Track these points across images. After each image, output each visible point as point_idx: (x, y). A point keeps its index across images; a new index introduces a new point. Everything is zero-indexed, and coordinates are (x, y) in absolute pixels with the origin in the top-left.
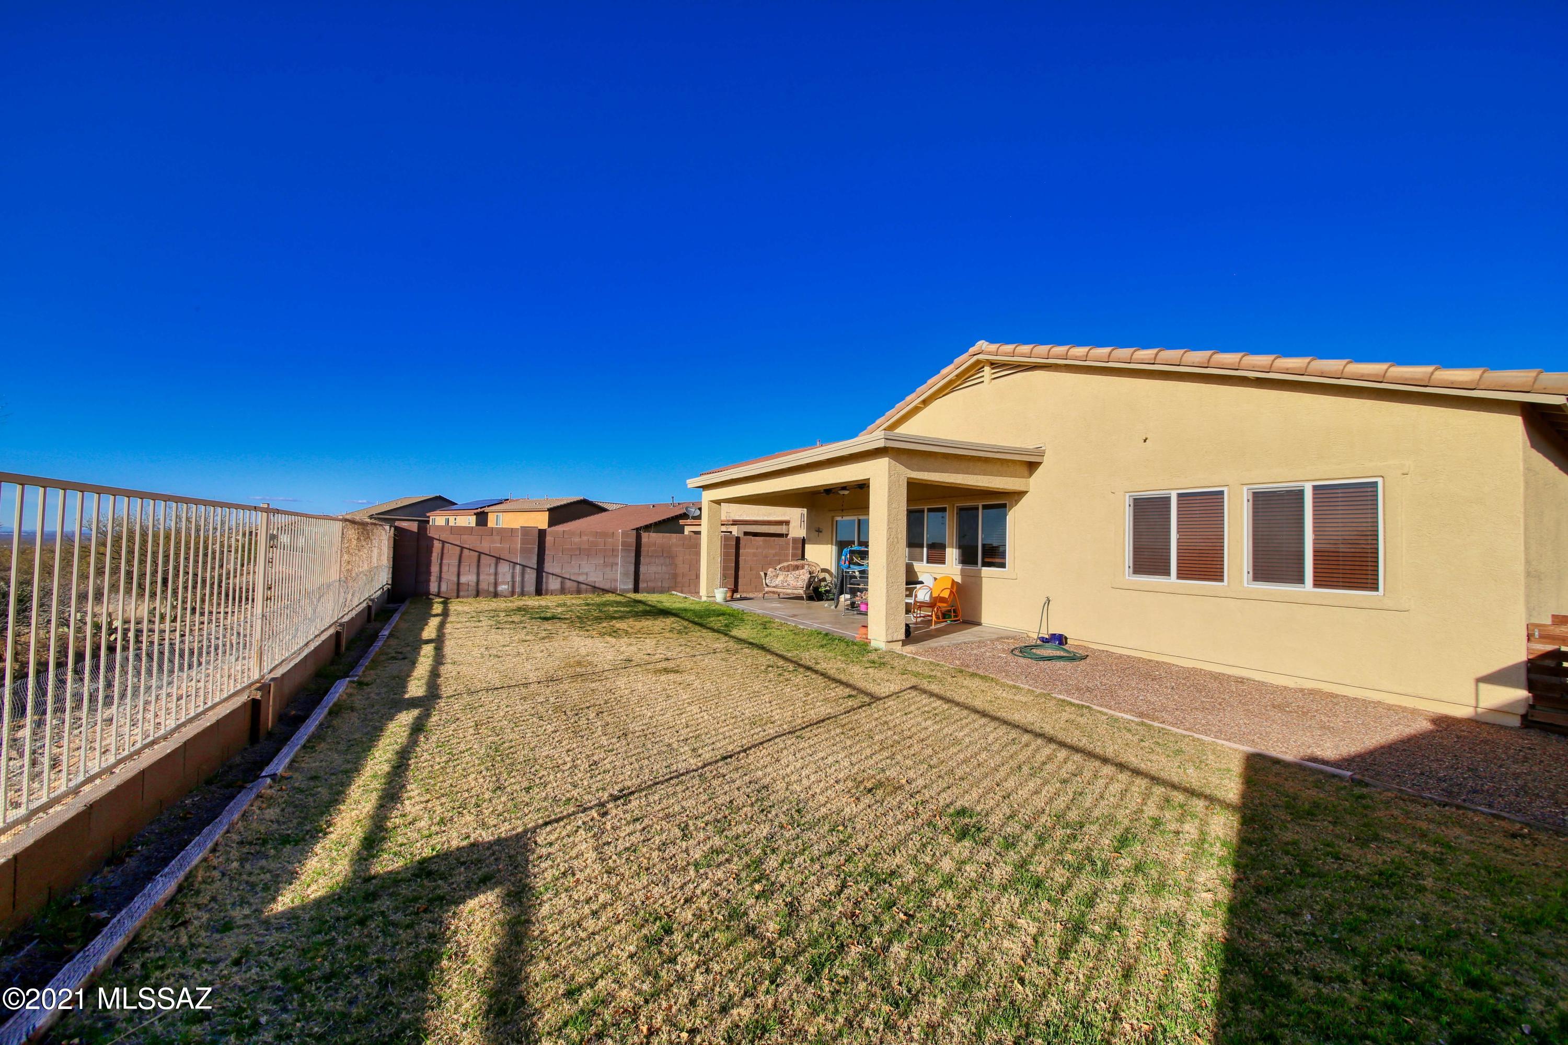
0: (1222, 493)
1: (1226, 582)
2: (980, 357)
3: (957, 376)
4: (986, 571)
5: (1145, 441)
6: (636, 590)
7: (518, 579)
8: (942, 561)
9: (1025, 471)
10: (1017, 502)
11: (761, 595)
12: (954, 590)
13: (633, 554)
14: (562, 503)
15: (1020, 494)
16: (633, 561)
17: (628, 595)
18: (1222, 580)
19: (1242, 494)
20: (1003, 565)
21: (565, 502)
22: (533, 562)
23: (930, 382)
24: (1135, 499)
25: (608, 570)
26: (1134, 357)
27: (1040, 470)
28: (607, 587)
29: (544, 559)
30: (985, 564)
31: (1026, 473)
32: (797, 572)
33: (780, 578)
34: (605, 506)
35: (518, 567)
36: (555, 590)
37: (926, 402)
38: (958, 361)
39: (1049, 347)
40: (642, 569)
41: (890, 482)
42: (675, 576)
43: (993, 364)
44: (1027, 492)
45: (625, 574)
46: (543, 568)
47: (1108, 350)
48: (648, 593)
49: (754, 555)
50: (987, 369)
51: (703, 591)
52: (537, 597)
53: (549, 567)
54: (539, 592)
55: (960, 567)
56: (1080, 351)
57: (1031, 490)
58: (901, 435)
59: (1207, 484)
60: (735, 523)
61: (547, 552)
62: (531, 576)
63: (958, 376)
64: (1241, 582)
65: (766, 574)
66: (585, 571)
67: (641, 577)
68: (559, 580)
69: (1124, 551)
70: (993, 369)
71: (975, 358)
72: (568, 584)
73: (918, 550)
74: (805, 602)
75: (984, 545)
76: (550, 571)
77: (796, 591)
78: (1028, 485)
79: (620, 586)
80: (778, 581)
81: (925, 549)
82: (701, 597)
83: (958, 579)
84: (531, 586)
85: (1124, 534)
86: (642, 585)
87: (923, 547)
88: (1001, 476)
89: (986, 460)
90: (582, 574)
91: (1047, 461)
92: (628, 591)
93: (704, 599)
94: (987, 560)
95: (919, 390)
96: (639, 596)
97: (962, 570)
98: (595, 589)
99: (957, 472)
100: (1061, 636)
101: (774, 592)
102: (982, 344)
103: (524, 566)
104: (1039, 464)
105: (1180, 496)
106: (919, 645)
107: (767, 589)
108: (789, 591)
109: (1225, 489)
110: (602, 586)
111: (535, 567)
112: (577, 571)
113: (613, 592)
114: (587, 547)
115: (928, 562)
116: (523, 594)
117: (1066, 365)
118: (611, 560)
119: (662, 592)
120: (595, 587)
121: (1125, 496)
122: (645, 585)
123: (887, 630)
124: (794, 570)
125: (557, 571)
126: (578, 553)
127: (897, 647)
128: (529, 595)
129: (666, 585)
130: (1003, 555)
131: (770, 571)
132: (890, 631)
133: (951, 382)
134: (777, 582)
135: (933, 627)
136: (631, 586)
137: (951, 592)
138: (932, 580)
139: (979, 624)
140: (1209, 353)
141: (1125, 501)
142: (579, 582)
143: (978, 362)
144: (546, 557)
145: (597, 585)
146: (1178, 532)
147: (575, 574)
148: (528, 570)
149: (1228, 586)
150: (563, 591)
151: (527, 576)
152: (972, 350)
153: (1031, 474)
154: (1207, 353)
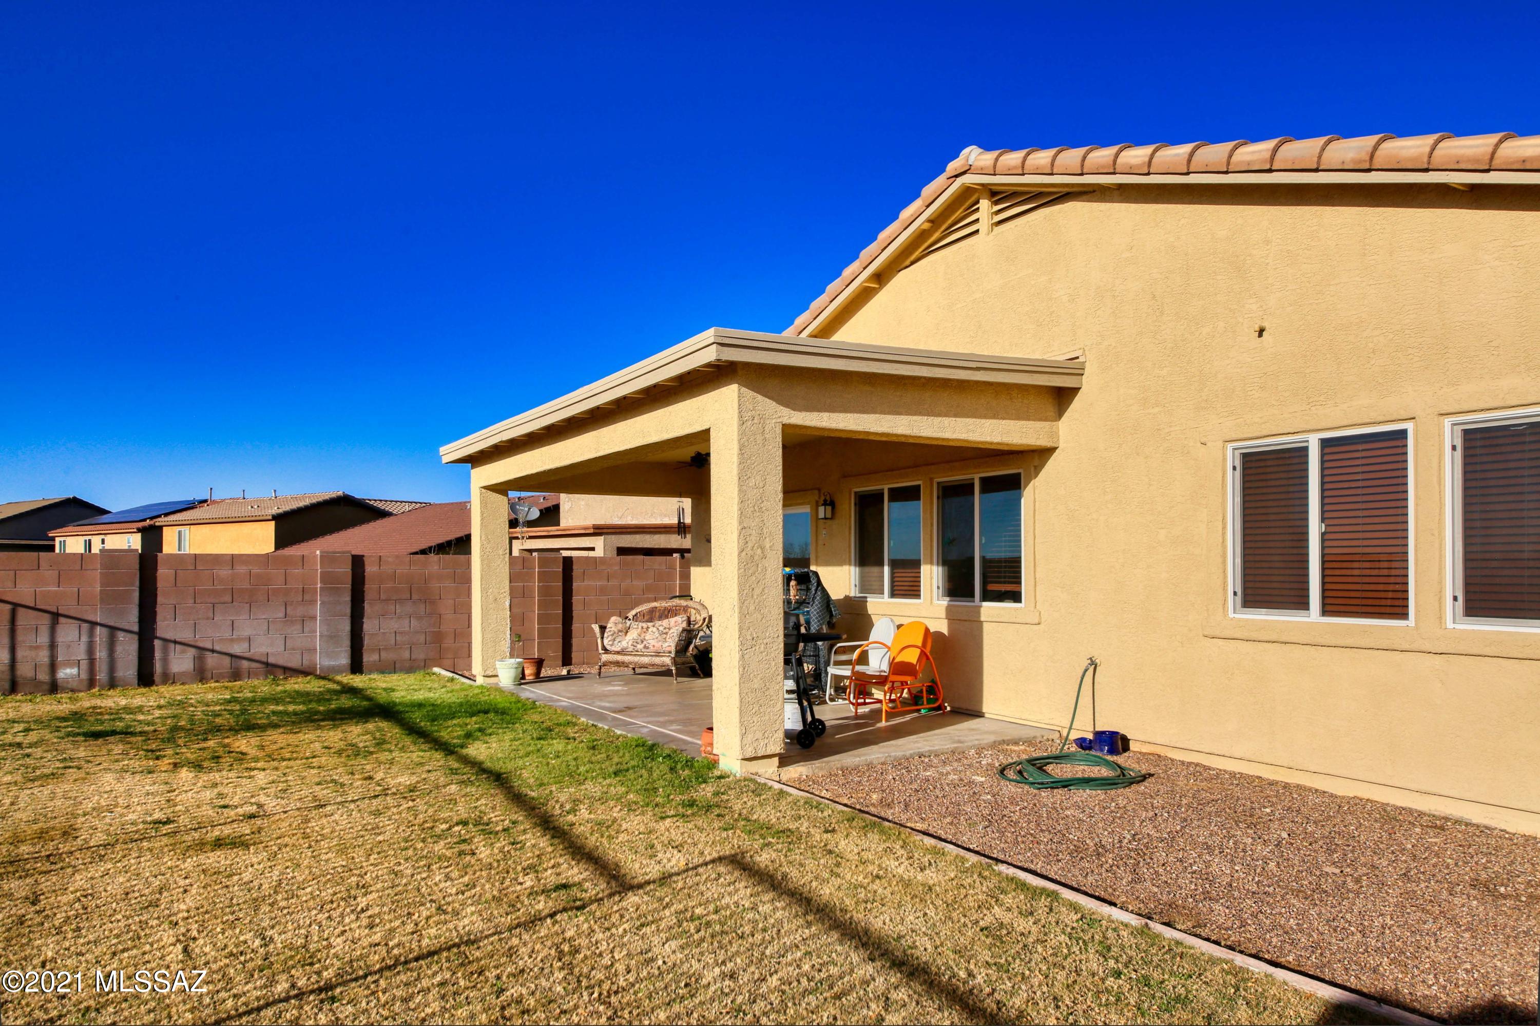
0: (1403, 434)
1: (1411, 621)
2: (968, 179)
3: (929, 221)
4: (989, 608)
5: (1261, 332)
6: (356, 667)
7: (101, 654)
8: (913, 591)
9: (1050, 409)
10: (1038, 469)
11: (595, 670)
12: (928, 651)
13: (347, 598)
14: (301, 504)
15: (1043, 454)
16: (348, 611)
17: (339, 678)
18: (1404, 615)
19: (1441, 435)
20: (1016, 597)
21: (307, 502)
22: (131, 619)
23: (884, 235)
24: (1245, 456)
25: (295, 630)
26: (1235, 158)
27: (1077, 403)
28: (294, 661)
29: (154, 614)
30: (988, 596)
31: (1051, 411)
32: (665, 622)
33: (633, 634)
34: (388, 508)
35: (98, 629)
36: (183, 674)
37: (881, 277)
38: (928, 191)
39: (1082, 151)
40: (368, 626)
41: (742, 434)
42: (438, 638)
43: (996, 194)
44: (1056, 448)
45: (331, 638)
46: (154, 630)
47: (1185, 149)
48: (382, 672)
49: (603, 591)
50: (984, 204)
51: (477, 668)
52: (143, 690)
53: (165, 627)
54: (146, 678)
55: (945, 602)
56: (1137, 155)
57: (1062, 445)
58: (844, 345)
59: (1374, 416)
60: (599, 531)
61: (160, 599)
62: (128, 648)
63: (935, 222)
64: (1441, 618)
65: (603, 629)
66: (246, 633)
67: (367, 641)
68: (192, 652)
69: (1224, 562)
70: (996, 203)
71: (959, 181)
72: (211, 660)
73: (875, 570)
74: (673, 680)
75: (984, 560)
76: (168, 636)
77: (657, 660)
78: (1055, 435)
79: (321, 661)
80: (626, 642)
81: (886, 569)
82: (472, 678)
83: (942, 626)
84: (128, 667)
85: (1224, 527)
86: (368, 658)
87: (881, 564)
88: (994, 417)
89: (962, 386)
90: (239, 640)
91: (1089, 385)
92: (338, 670)
93: (480, 680)
94: (992, 587)
95: (866, 253)
96: (358, 681)
97: (949, 609)
98: (271, 669)
99: (895, 411)
100: (1114, 734)
101: (618, 664)
102: (972, 155)
103: (113, 630)
104: (1075, 391)
105: (1325, 444)
106: (817, 763)
107: (605, 657)
108: (646, 660)
109: (1409, 426)
110: (281, 662)
111: (136, 628)
112: (227, 634)
113: (305, 673)
114: (246, 585)
115: (893, 595)
116: (112, 684)
117: (1120, 187)
118: (300, 611)
119: (410, 668)
120: (267, 664)
121: (1224, 449)
122: (375, 657)
123: (743, 736)
124: (661, 618)
125: (185, 635)
126: (228, 598)
127: (768, 770)
128: (125, 685)
129: (420, 655)
130: (1016, 579)
131: (613, 623)
132: (749, 738)
133: (922, 235)
134: (624, 644)
135: (883, 724)
136: (344, 660)
137: (923, 653)
138: (892, 630)
139: (979, 715)
140: (1371, 140)
141: (1224, 459)
142: (232, 656)
143: (967, 191)
144: (159, 609)
145: (271, 660)
146: (1323, 519)
147: (221, 640)
148: (121, 636)
149: (1417, 627)
150: (201, 674)
151: (119, 649)
152: (953, 166)
153: (1060, 414)
154: (1367, 142)
